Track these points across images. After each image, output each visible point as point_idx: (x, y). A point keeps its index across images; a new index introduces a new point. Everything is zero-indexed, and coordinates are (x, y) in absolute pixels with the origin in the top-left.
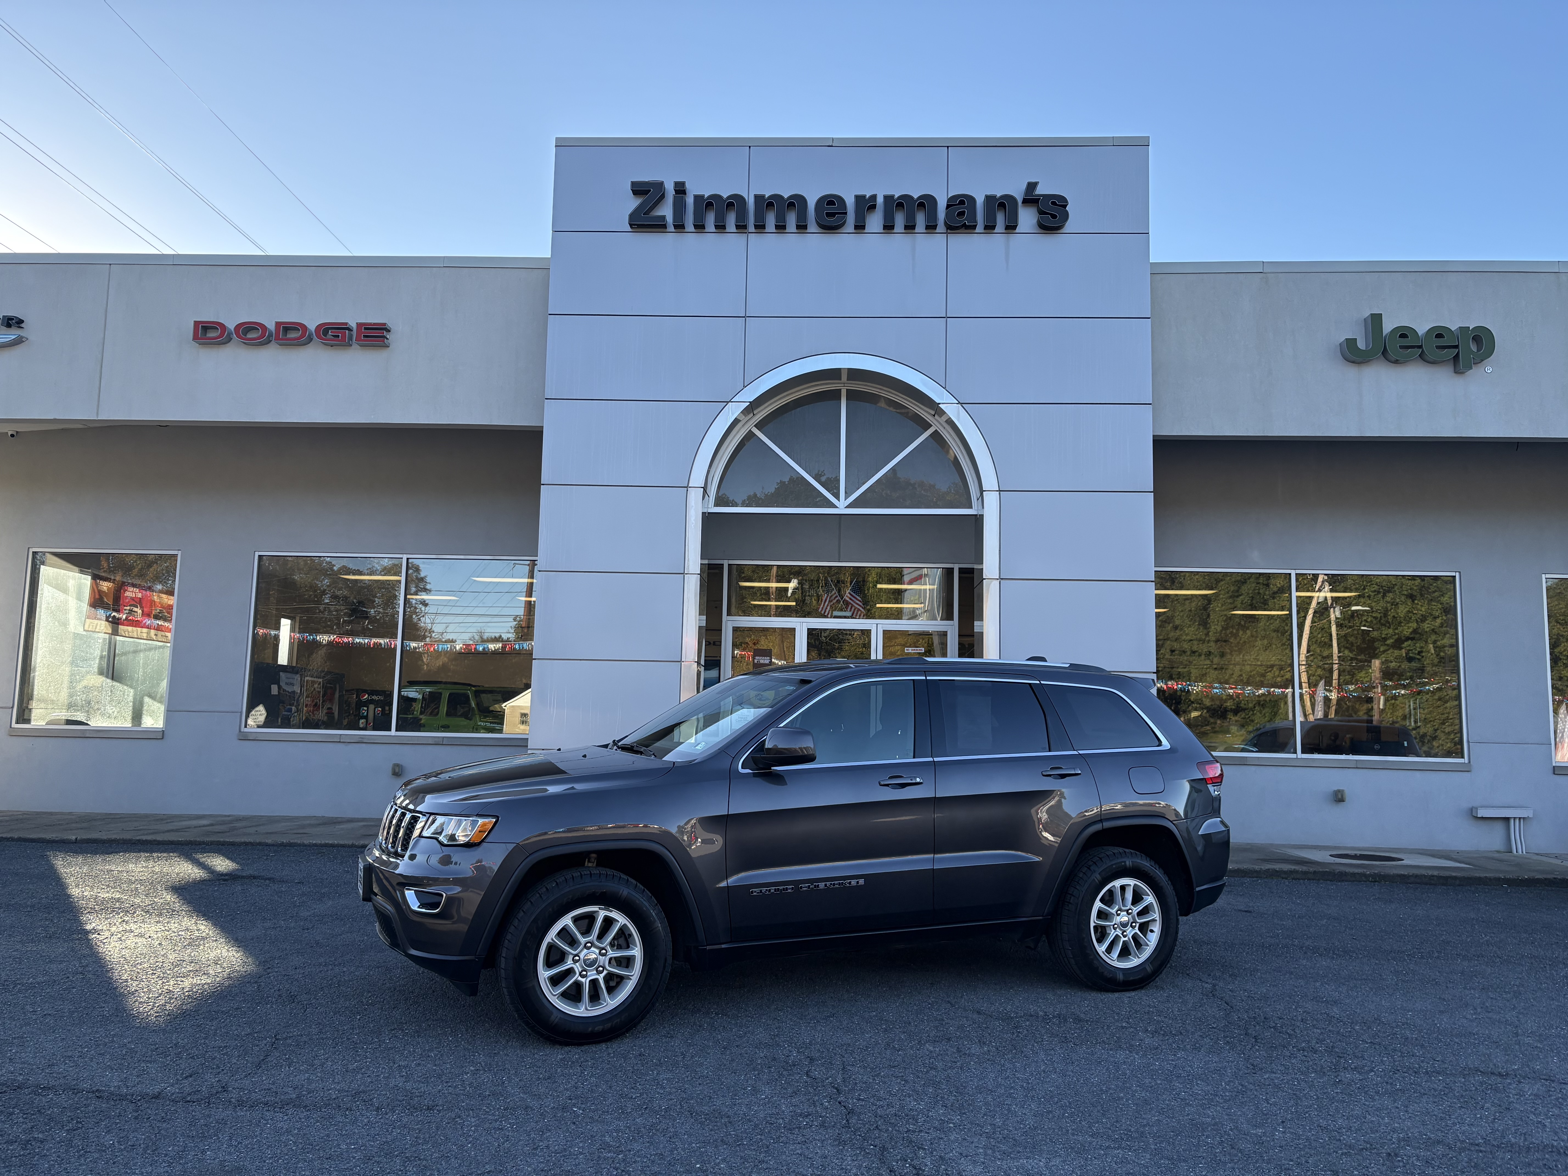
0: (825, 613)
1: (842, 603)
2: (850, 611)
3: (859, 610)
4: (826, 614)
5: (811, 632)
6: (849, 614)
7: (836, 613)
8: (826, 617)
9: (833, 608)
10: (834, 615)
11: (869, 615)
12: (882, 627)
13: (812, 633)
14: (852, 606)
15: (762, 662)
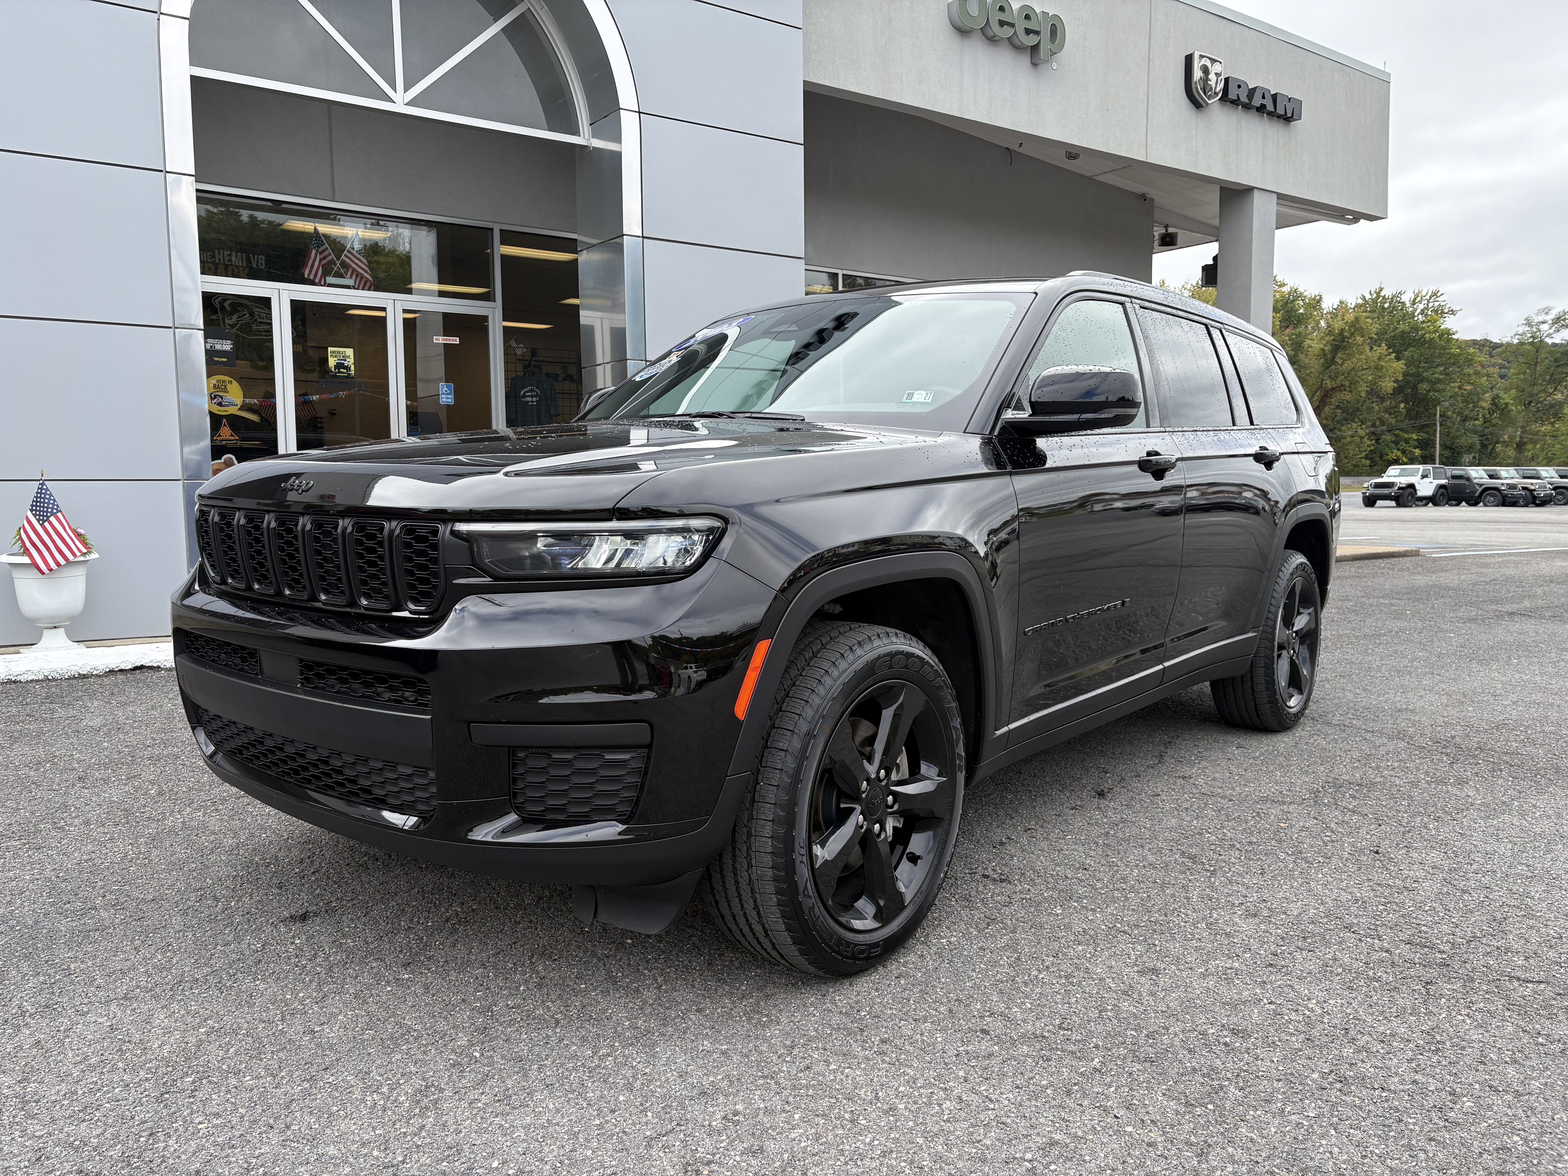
0: (315, 276)
1: (338, 265)
2: (351, 277)
3: (362, 277)
4: (317, 280)
6: (351, 282)
7: (330, 280)
8: (313, 283)
9: (326, 272)
10: (328, 282)
11: (378, 286)
12: (402, 305)
13: (298, 308)
14: (354, 270)
15: (218, 347)
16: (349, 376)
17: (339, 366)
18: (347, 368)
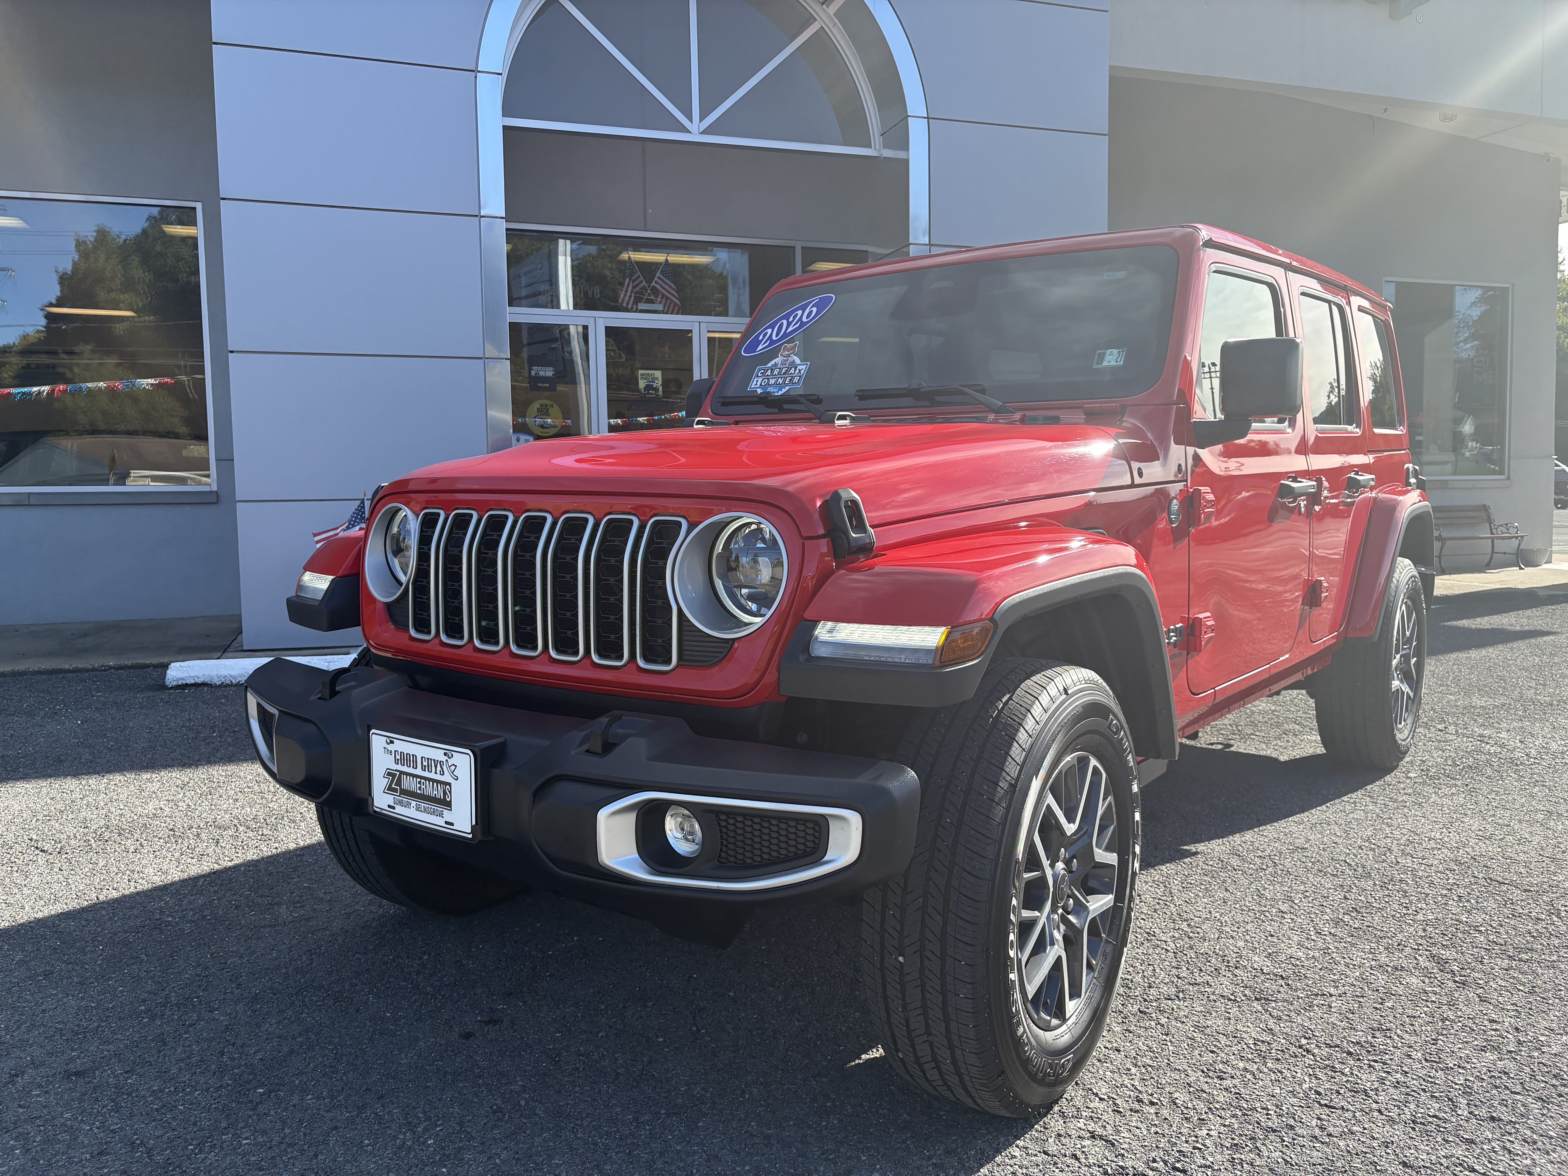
0: (628, 304)
1: (649, 291)
2: (661, 302)
3: (671, 301)
4: (630, 307)
5: (610, 332)
6: (660, 307)
7: (641, 306)
8: (627, 310)
9: (638, 300)
10: (639, 308)
11: (685, 309)
12: (706, 327)
13: (612, 334)
14: (663, 296)
15: (542, 374)
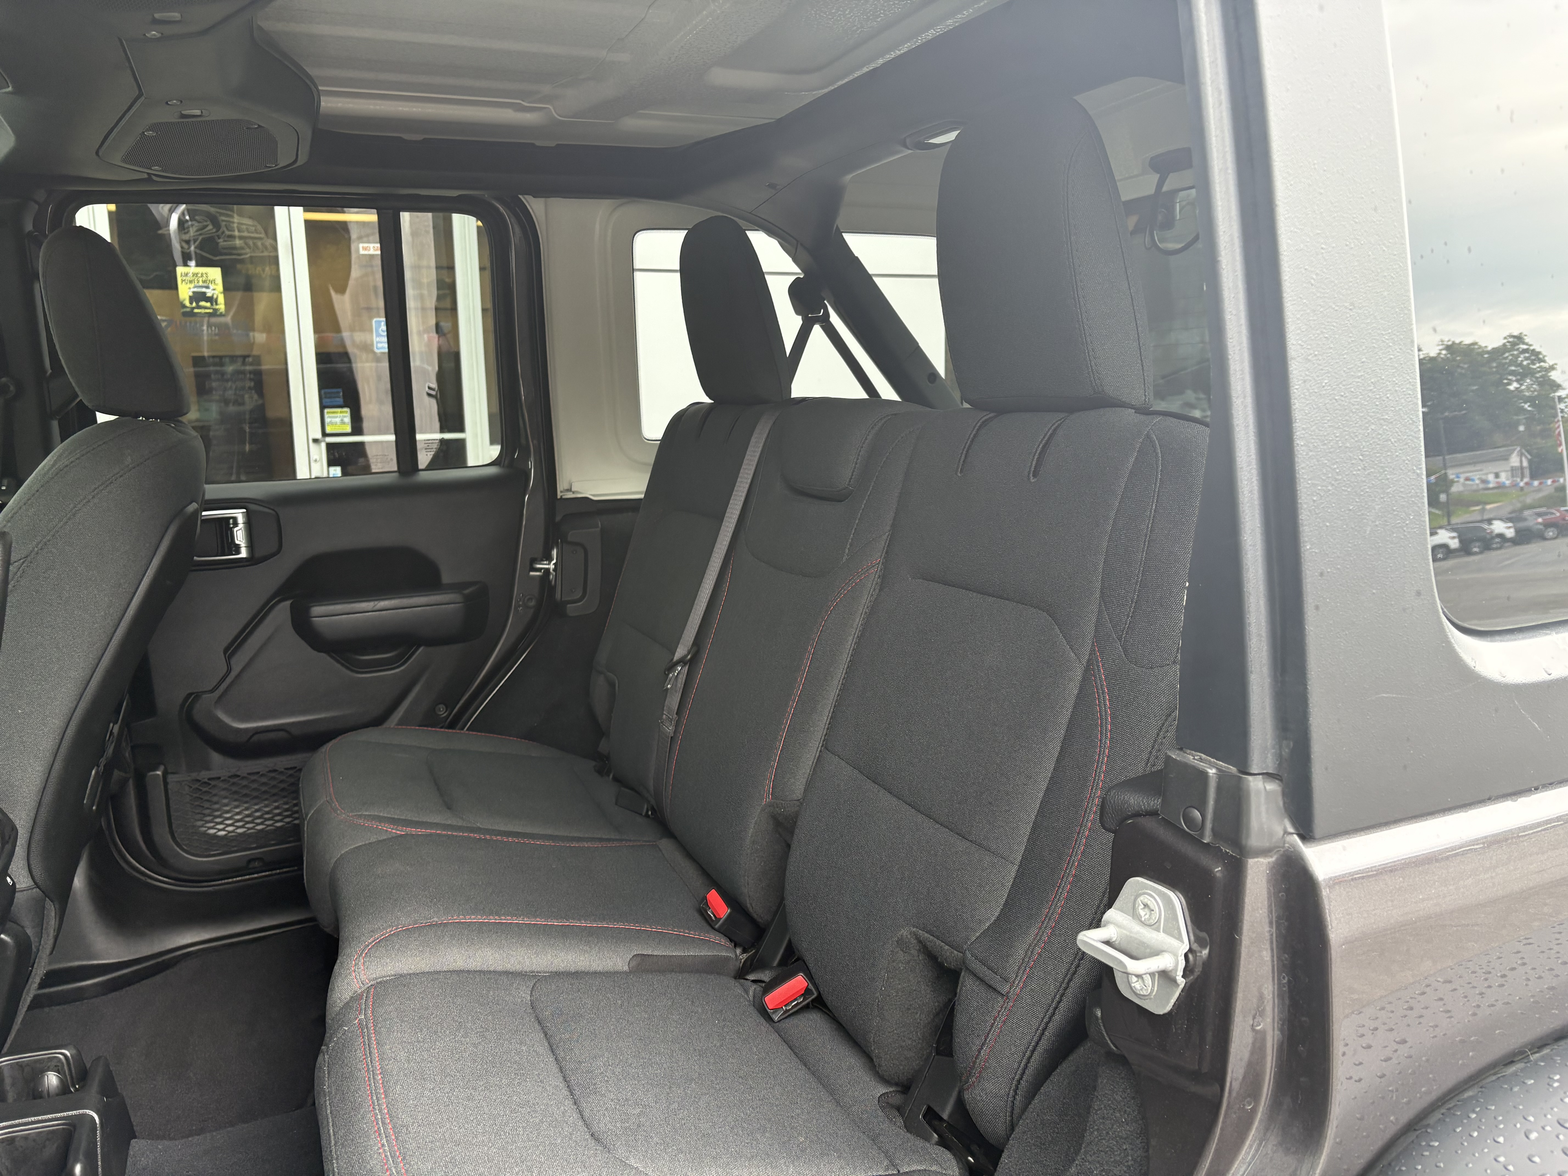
16: (215, 313)
17: (198, 297)
18: (211, 300)
